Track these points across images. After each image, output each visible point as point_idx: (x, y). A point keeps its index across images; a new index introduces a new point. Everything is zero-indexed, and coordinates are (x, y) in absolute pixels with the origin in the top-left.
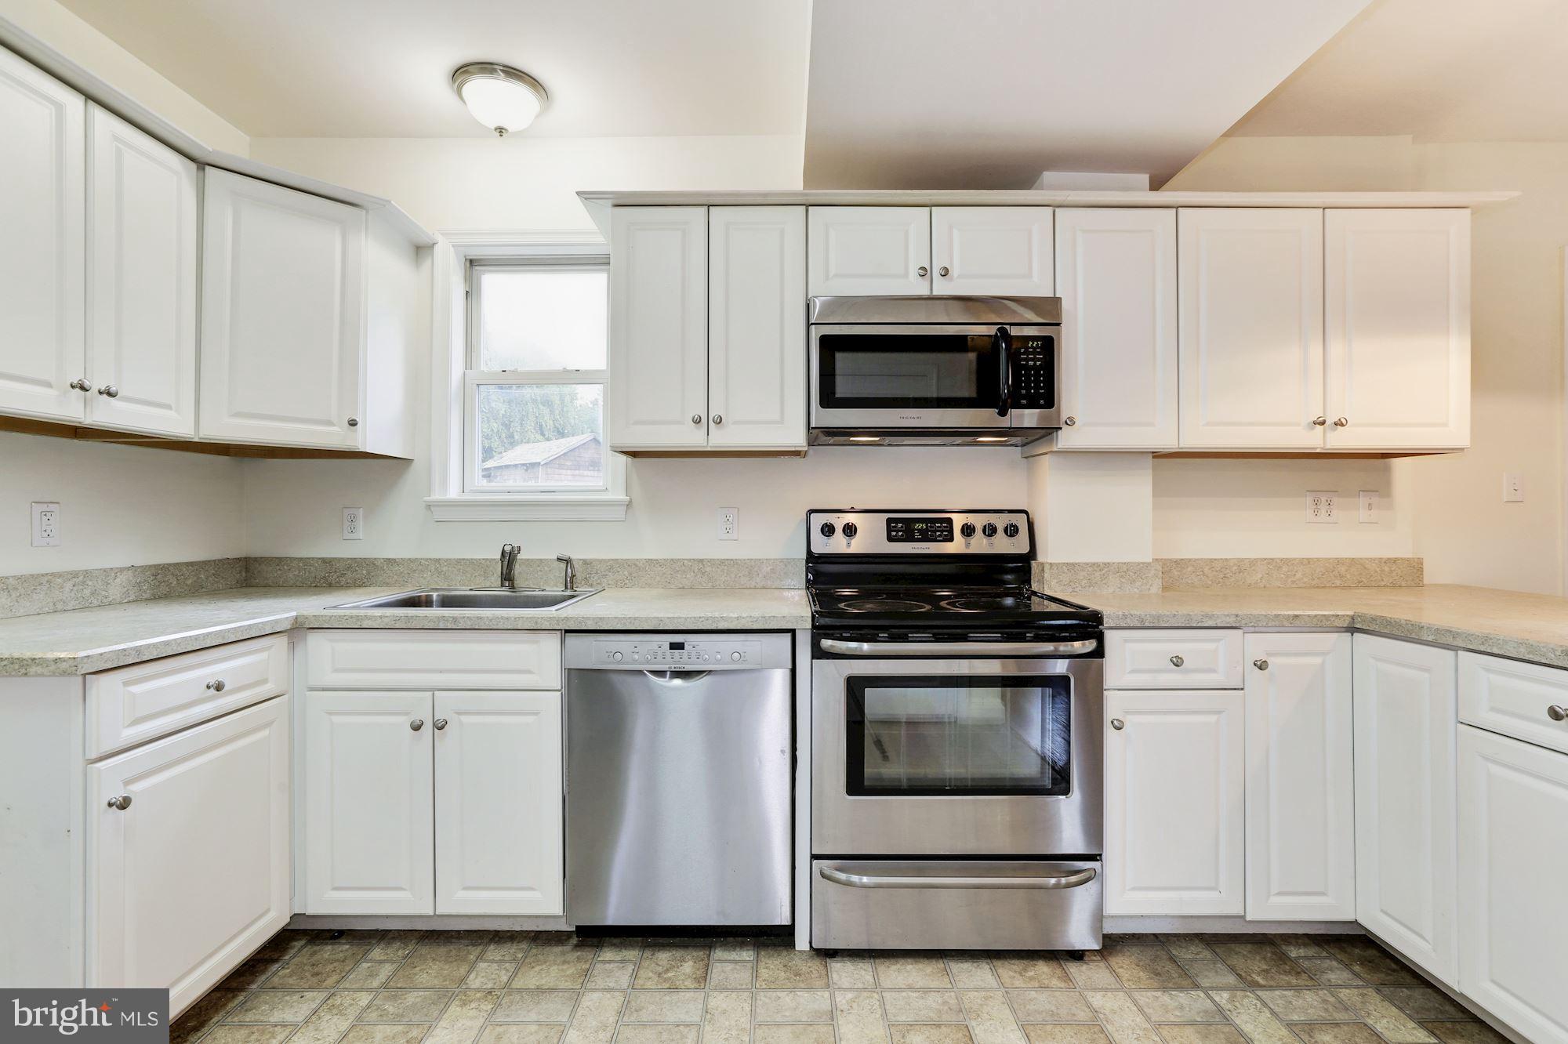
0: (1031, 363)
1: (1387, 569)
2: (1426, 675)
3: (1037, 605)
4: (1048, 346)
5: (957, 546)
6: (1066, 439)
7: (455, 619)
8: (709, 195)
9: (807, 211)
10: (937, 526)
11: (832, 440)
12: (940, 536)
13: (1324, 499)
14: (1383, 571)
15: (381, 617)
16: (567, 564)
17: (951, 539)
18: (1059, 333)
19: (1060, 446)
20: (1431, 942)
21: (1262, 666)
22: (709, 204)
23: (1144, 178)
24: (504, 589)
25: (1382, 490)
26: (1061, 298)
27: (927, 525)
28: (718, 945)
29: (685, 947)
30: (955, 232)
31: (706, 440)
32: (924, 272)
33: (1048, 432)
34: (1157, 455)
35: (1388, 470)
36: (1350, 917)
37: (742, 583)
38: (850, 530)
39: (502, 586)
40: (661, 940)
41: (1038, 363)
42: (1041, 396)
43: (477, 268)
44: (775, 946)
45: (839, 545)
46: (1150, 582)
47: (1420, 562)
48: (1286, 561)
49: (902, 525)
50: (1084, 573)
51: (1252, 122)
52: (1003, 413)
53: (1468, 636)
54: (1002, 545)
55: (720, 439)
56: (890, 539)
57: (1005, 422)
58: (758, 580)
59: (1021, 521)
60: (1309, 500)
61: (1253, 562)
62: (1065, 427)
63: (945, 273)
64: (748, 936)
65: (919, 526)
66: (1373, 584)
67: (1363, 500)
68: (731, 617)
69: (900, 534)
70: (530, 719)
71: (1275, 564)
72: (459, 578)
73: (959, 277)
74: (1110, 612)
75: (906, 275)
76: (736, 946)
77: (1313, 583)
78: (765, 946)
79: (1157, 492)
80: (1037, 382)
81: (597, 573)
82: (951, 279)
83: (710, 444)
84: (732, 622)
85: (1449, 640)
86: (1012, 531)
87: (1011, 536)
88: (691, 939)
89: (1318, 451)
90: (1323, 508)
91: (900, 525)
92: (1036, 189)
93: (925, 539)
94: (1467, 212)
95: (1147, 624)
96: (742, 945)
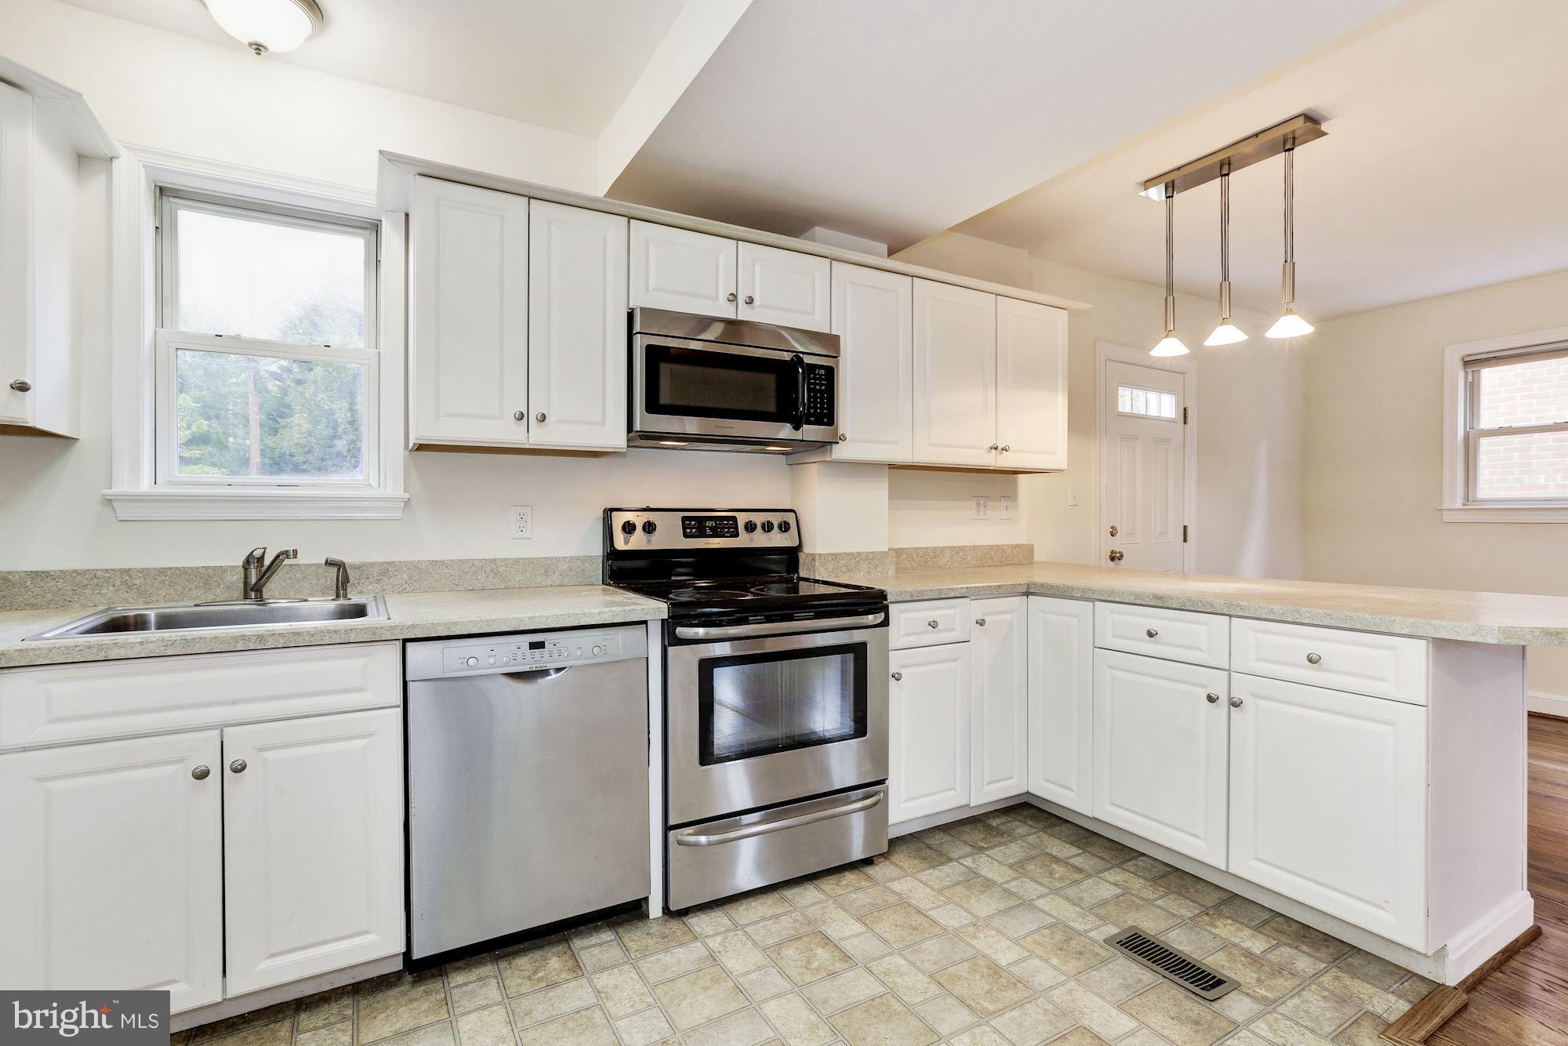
0: (818, 387)
1: (1015, 552)
2: (1076, 619)
3: (805, 589)
4: (830, 373)
5: (743, 541)
6: (840, 452)
7: (260, 638)
8: (529, 186)
9: (629, 222)
10: (725, 525)
11: (644, 443)
12: (727, 532)
13: (982, 502)
14: (1014, 553)
15: (141, 643)
16: (339, 569)
17: (737, 535)
18: (837, 364)
19: (834, 457)
20: (1075, 790)
21: (981, 623)
22: (531, 196)
23: (884, 248)
24: (248, 601)
25: (1010, 496)
26: (838, 337)
27: (716, 523)
28: (572, 936)
29: (541, 947)
30: (758, 268)
31: (526, 438)
32: (733, 298)
33: (824, 445)
34: (892, 466)
35: (1015, 482)
36: (1024, 790)
37: (538, 581)
38: (649, 528)
39: (246, 598)
40: (510, 949)
41: (823, 388)
42: (825, 415)
43: (171, 199)
44: (628, 921)
45: (638, 542)
46: (888, 566)
47: (1032, 546)
48: (962, 548)
49: (696, 523)
50: (843, 562)
51: (973, 226)
52: (797, 428)
53: (1102, 592)
54: (777, 540)
55: (540, 437)
56: (686, 535)
57: (797, 435)
58: (554, 577)
59: (790, 518)
60: (974, 503)
61: (943, 549)
62: (840, 442)
63: (750, 301)
64: (599, 920)
65: (709, 524)
66: (1009, 563)
67: (1003, 503)
68: (593, 613)
69: (694, 530)
70: (362, 742)
71: (957, 550)
72: (163, 593)
73: (760, 306)
74: (891, 589)
75: (717, 298)
76: (591, 932)
77: (977, 563)
78: (620, 924)
79: (891, 496)
80: (822, 403)
81: (368, 578)
82: (753, 308)
83: (531, 442)
84: (594, 617)
85: (1090, 595)
86: (784, 527)
87: (786, 531)
88: (541, 939)
89: (992, 468)
90: (982, 512)
91: (693, 523)
92: (806, 239)
93: (715, 535)
94: (1066, 312)
95: (915, 598)
96: (597, 929)
